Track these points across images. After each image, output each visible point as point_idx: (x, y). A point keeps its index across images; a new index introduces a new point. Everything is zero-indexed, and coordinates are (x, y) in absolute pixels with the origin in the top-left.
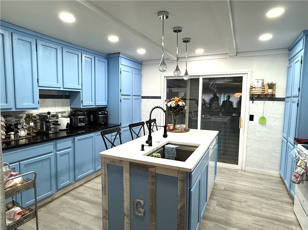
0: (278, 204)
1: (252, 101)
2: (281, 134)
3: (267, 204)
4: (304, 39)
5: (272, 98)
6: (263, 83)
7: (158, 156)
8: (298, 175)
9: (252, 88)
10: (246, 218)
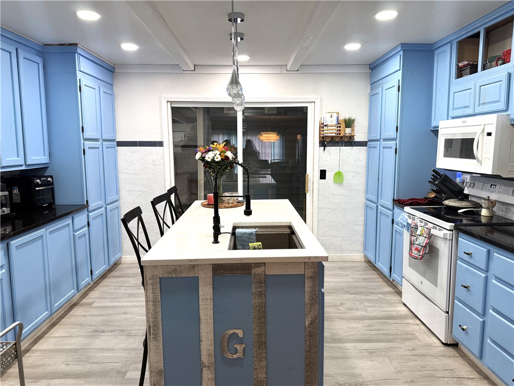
0: (381, 298)
1: (323, 148)
2: (364, 196)
3: (369, 301)
4: (401, 55)
5: (349, 142)
6: (338, 118)
7: (260, 247)
8: (420, 247)
9: (322, 126)
10: (355, 326)
